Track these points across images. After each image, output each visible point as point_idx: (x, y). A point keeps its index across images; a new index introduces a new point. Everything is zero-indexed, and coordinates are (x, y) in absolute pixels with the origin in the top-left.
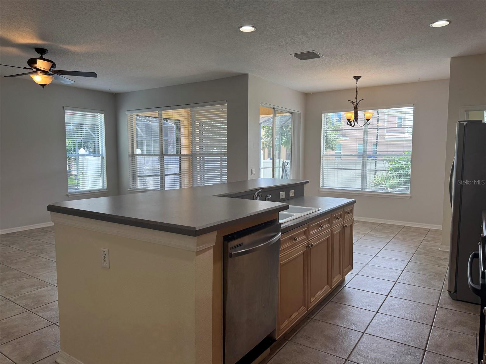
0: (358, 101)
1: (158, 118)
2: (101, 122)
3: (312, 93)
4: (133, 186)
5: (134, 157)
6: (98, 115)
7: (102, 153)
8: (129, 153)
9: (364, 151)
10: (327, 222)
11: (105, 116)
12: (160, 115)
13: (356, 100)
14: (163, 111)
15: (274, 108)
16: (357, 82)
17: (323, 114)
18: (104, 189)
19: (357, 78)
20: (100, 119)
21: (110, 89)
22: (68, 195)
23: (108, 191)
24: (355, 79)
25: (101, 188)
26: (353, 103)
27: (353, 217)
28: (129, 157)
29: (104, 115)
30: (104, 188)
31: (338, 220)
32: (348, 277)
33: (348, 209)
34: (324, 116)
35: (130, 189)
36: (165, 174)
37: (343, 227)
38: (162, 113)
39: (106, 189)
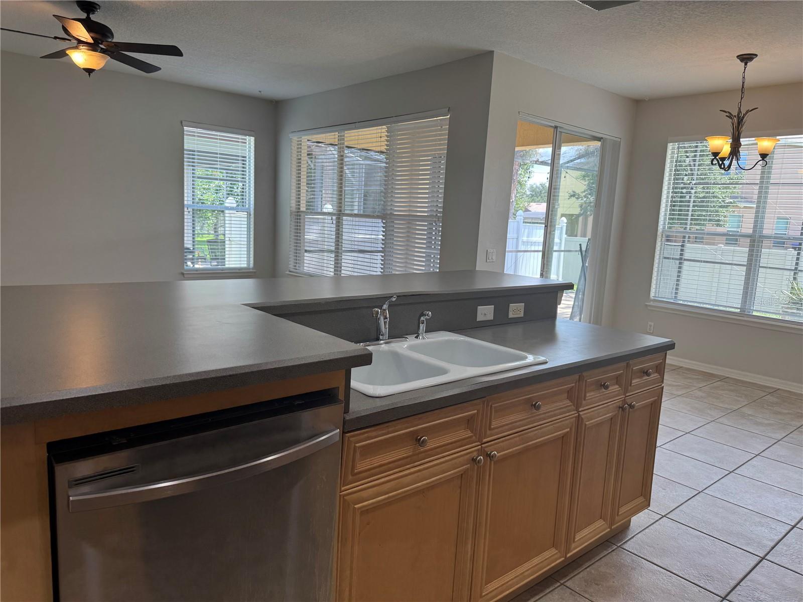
0: (743, 112)
1: (336, 145)
2: (249, 151)
3: (649, 100)
4: (295, 266)
5: (300, 216)
6: (246, 140)
7: (249, 206)
8: (292, 209)
9: (755, 227)
10: (566, 395)
11: (255, 139)
12: (341, 138)
13: (740, 109)
14: (346, 132)
15: (556, 127)
16: (745, 68)
17: (671, 144)
18: (249, 269)
19: (746, 59)
20: (247, 146)
21: (260, 91)
22: (183, 274)
23: (255, 272)
24: (742, 61)
25: (246, 266)
26: (730, 116)
27: (663, 382)
28: (291, 215)
29: (253, 138)
30: (249, 266)
31: (604, 390)
32: (639, 520)
33: (648, 363)
34: (673, 149)
35: (290, 272)
36: (343, 249)
37: (624, 408)
38: (343, 136)
39: (252, 269)
